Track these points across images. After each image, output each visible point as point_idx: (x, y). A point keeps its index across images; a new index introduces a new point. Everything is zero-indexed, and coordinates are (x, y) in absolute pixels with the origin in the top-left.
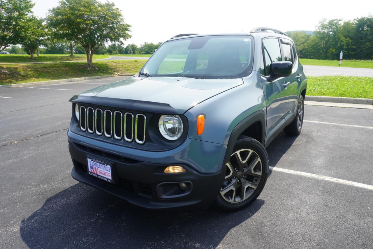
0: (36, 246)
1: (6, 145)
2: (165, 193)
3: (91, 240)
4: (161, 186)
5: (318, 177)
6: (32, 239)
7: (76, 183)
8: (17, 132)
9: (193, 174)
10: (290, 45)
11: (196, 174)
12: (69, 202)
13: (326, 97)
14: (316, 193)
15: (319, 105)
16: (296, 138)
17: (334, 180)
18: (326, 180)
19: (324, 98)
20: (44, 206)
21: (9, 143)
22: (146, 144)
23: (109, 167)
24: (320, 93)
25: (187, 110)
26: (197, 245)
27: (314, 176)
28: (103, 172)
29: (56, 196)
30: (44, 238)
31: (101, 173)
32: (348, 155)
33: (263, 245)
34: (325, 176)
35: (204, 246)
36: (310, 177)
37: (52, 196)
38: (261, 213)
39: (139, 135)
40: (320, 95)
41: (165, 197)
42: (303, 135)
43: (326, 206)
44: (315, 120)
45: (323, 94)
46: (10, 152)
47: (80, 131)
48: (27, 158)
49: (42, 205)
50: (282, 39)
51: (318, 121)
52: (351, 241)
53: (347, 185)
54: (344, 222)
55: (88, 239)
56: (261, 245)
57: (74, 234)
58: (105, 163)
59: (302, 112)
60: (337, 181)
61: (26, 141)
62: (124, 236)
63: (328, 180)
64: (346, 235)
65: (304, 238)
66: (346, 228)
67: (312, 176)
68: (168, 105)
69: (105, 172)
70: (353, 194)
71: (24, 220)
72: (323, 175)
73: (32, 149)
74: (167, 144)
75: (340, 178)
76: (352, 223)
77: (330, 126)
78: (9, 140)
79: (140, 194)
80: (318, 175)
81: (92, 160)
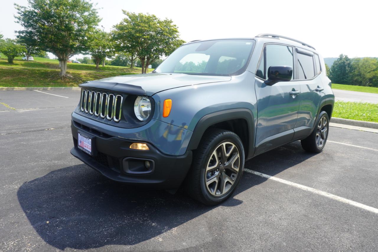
0: (24, 200)
1: (44, 130)
2: (130, 168)
3: (68, 204)
4: (127, 160)
5: (314, 191)
6: (24, 195)
7: (81, 163)
8: (57, 122)
9: (156, 153)
10: (312, 57)
11: (158, 154)
12: (67, 175)
13: (374, 123)
14: (302, 204)
15: (362, 131)
16: (314, 155)
17: (331, 196)
18: (321, 194)
19: (370, 124)
20: (46, 175)
21: (47, 129)
22: (120, 122)
23: (90, 140)
24: (368, 119)
25: (155, 93)
26: (153, 224)
27: (310, 189)
28: (87, 146)
29: (60, 170)
30: (32, 196)
31: (85, 147)
32: (363, 177)
33: (216, 235)
34: (322, 191)
35: (159, 226)
36: (305, 190)
37: (57, 169)
38: (232, 211)
39: (117, 114)
40: (367, 121)
41: (129, 172)
42: (323, 153)
43: (305, 216)
44: (347, 143)
45: (371, 120)
46: (43, 135)
47: (80, 111)
48: (54, 141)
49: (45, 174)
50: (298, 48)
51: (350, 144)
52: (312, 249)
53: (342, 202)
54: (316, 232)
55: (66, 203)
56: (214, 235)
57: (57, 197)
58: (88, 137)
59: (325, 130)
60: (333, 198)
61: (60, 129)
62: (96, 206)
63: (324, 195)
64: (310, 243)
65: (262, 238)
66: (314, 237)
67: (308, 189)
68: (140, 87)
69: (88, 146)
70: (344, 211)
71: (26, 182)
72: (321, 190)
73: (62, 135)
74: (137, 123)
75: (338, 195)
76: (324, 235)
77: (362, 149)
78: (47, 127)
79: (113, 169)
80: (315, 189)
81: (81, 135)
